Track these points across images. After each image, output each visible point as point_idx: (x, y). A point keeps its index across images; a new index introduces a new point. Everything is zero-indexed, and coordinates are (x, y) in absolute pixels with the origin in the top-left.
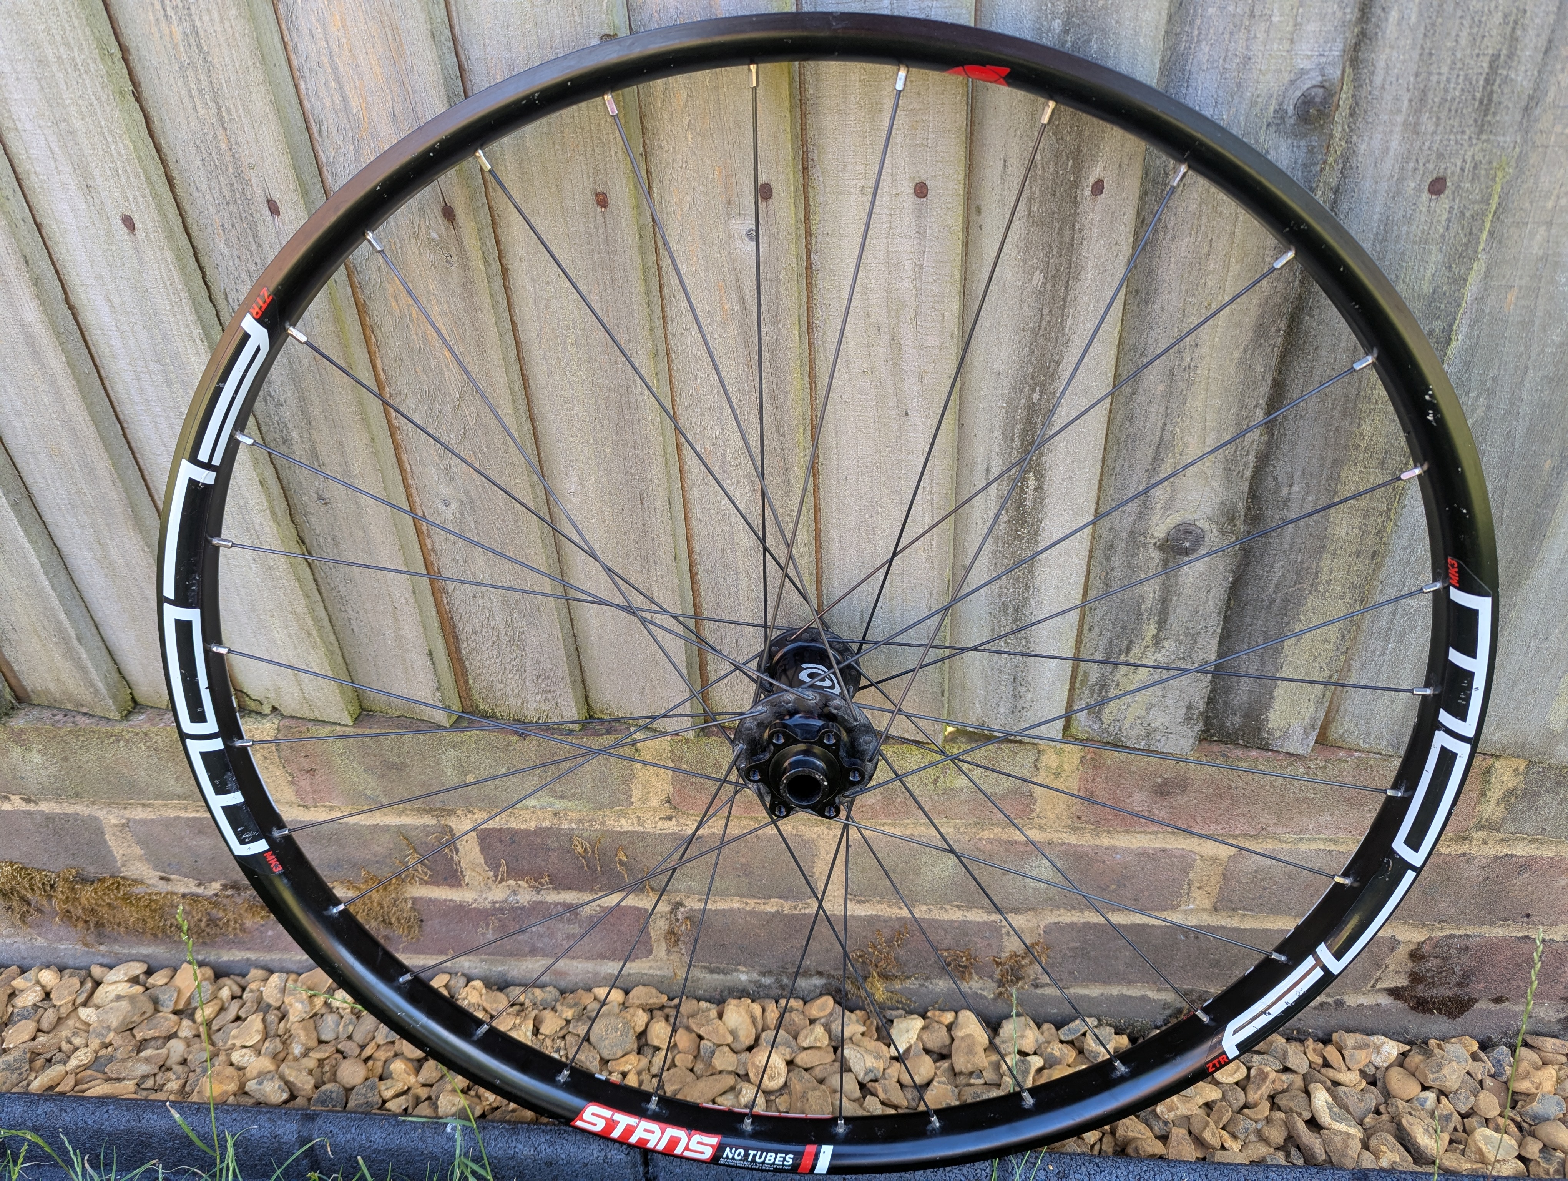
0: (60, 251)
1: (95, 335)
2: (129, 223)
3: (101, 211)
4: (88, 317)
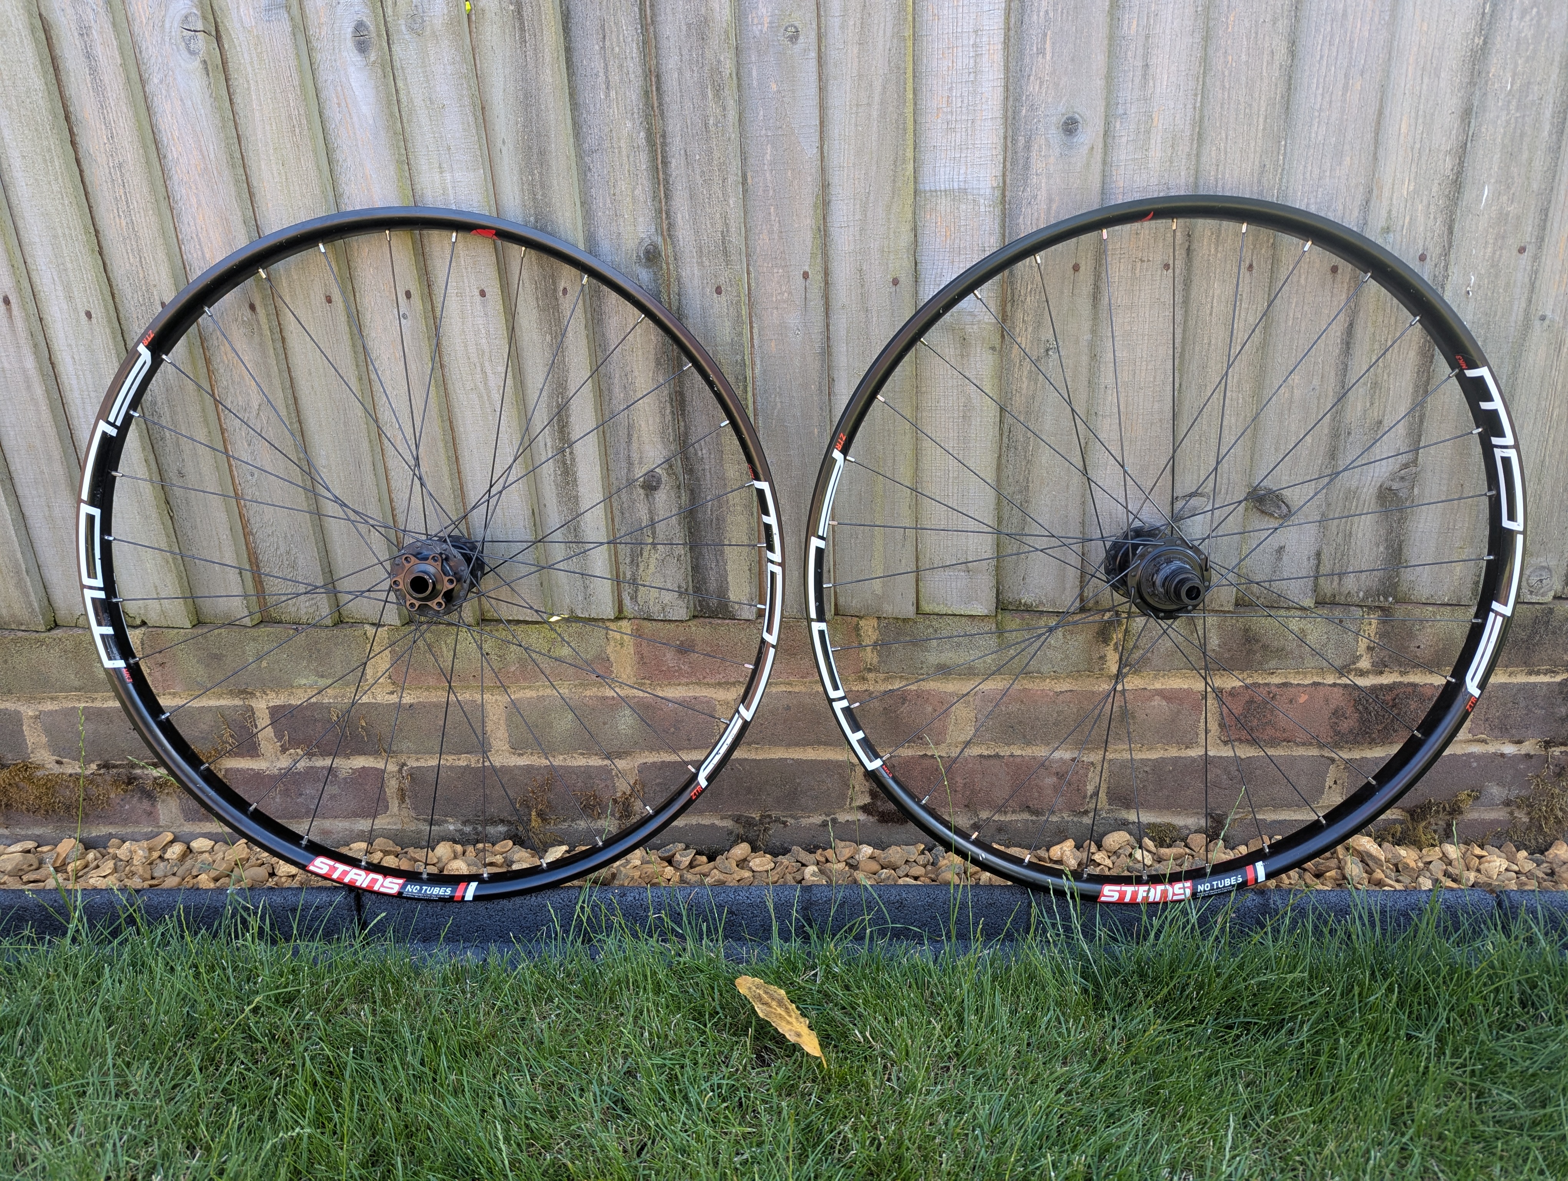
0: (51, 333)
1: (64, 379)
2: (89, 315)
3: (75, 310)
4: (61, 369)
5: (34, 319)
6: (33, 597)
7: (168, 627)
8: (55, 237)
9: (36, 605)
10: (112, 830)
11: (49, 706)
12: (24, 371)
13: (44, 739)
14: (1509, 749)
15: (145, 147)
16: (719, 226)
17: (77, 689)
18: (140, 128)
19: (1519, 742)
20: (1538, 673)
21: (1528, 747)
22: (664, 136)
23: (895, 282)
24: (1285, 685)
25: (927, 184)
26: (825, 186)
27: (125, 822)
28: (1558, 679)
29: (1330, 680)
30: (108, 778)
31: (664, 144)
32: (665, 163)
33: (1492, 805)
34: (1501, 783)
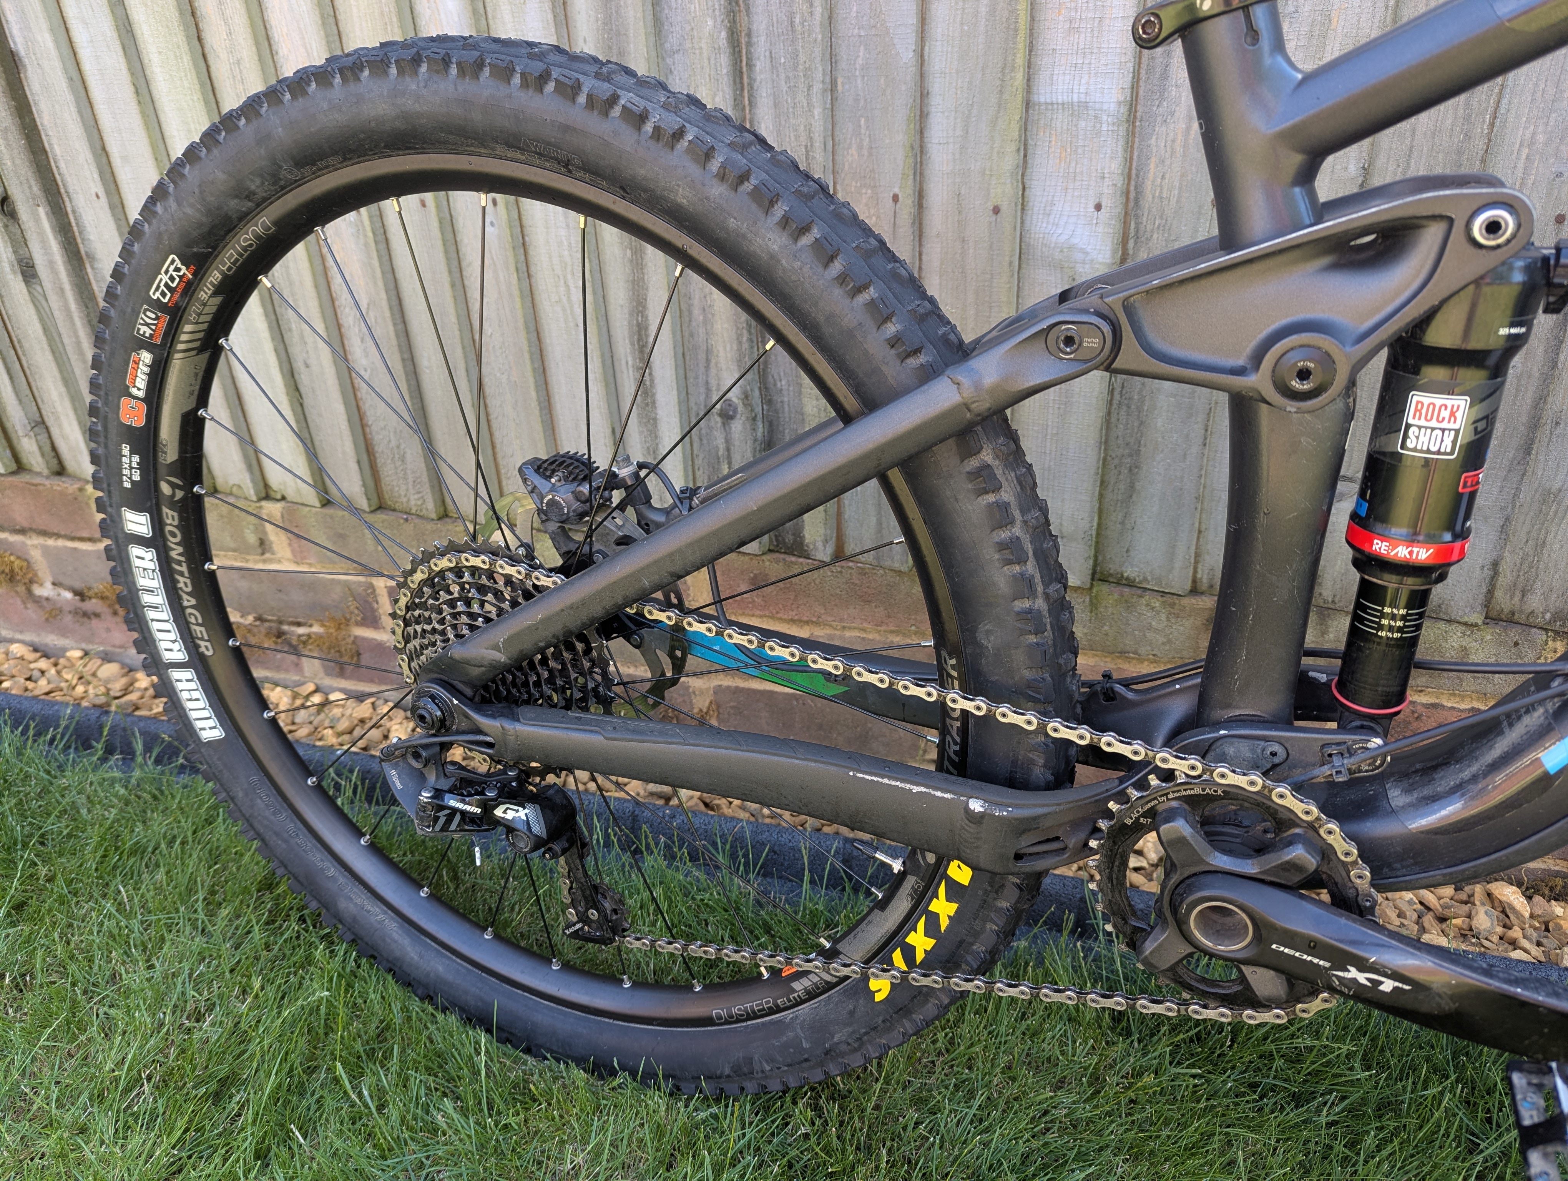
7: (303, 504)
16: (803, 139)
17: (234, 550)
22: (749, 35)
23: (996, 210)
24: (1435, 706)
25: (1043, 94)
26: (923, 95)
27: (278, 669)
30: (263, 630)
31: (749, 44)
32: (750, 66)
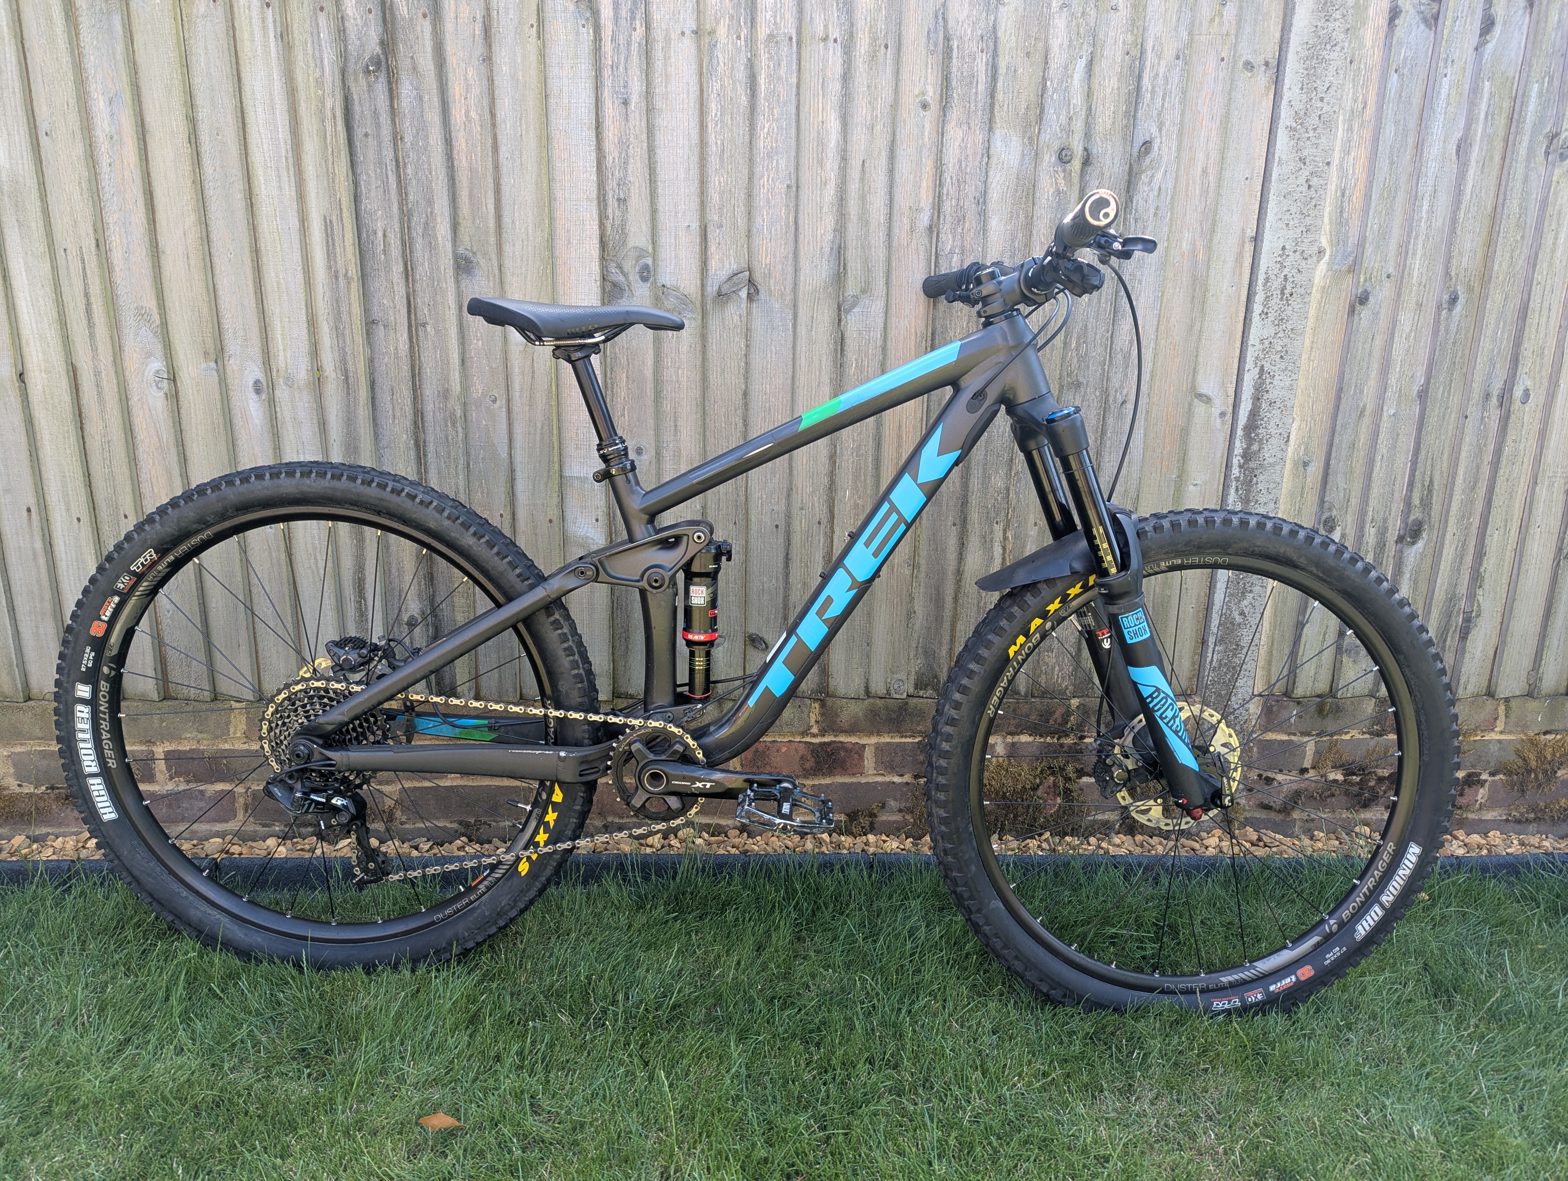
5: (44, 520)
6: (18, 681)
8: (64, 477)
9: (20, 686)
10: (50, 830)
11: (19, 749)
12: (34, 549)
13: (12, 770)
14: (897, 779)
15: (126, 434)
16: (454, 488)
17: (39, 738)
18: (124, 423)
19: (902, 775)
20: (906, 737)
21: (907, 778)
22: (424, 442)
23: (551, 521)
24: (774, 742)
25: (567, 473)
26: (512, 471)
27: (60, 825)
28: (917, 740)
29: (798, 739)
30: (52, 796)
31: (424, 446)
32: (425, 455)
33: (892, 812)
34: (895, 800)
